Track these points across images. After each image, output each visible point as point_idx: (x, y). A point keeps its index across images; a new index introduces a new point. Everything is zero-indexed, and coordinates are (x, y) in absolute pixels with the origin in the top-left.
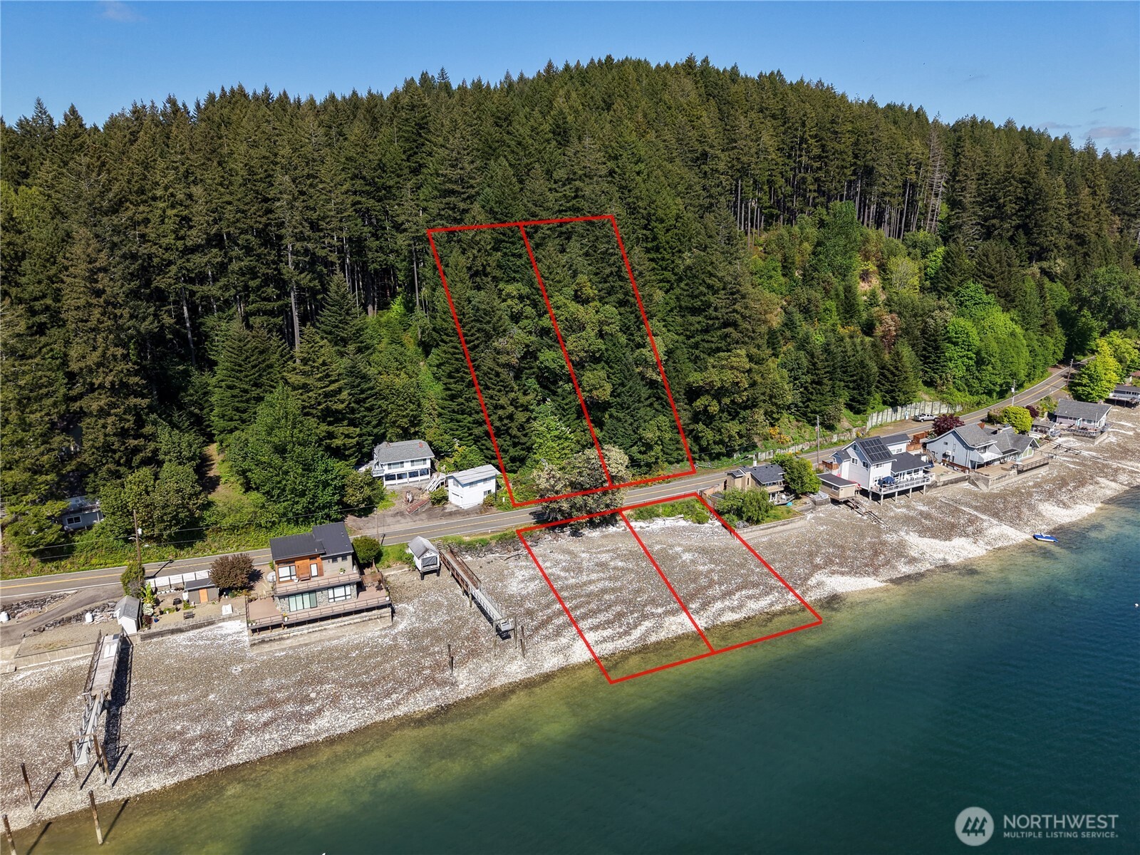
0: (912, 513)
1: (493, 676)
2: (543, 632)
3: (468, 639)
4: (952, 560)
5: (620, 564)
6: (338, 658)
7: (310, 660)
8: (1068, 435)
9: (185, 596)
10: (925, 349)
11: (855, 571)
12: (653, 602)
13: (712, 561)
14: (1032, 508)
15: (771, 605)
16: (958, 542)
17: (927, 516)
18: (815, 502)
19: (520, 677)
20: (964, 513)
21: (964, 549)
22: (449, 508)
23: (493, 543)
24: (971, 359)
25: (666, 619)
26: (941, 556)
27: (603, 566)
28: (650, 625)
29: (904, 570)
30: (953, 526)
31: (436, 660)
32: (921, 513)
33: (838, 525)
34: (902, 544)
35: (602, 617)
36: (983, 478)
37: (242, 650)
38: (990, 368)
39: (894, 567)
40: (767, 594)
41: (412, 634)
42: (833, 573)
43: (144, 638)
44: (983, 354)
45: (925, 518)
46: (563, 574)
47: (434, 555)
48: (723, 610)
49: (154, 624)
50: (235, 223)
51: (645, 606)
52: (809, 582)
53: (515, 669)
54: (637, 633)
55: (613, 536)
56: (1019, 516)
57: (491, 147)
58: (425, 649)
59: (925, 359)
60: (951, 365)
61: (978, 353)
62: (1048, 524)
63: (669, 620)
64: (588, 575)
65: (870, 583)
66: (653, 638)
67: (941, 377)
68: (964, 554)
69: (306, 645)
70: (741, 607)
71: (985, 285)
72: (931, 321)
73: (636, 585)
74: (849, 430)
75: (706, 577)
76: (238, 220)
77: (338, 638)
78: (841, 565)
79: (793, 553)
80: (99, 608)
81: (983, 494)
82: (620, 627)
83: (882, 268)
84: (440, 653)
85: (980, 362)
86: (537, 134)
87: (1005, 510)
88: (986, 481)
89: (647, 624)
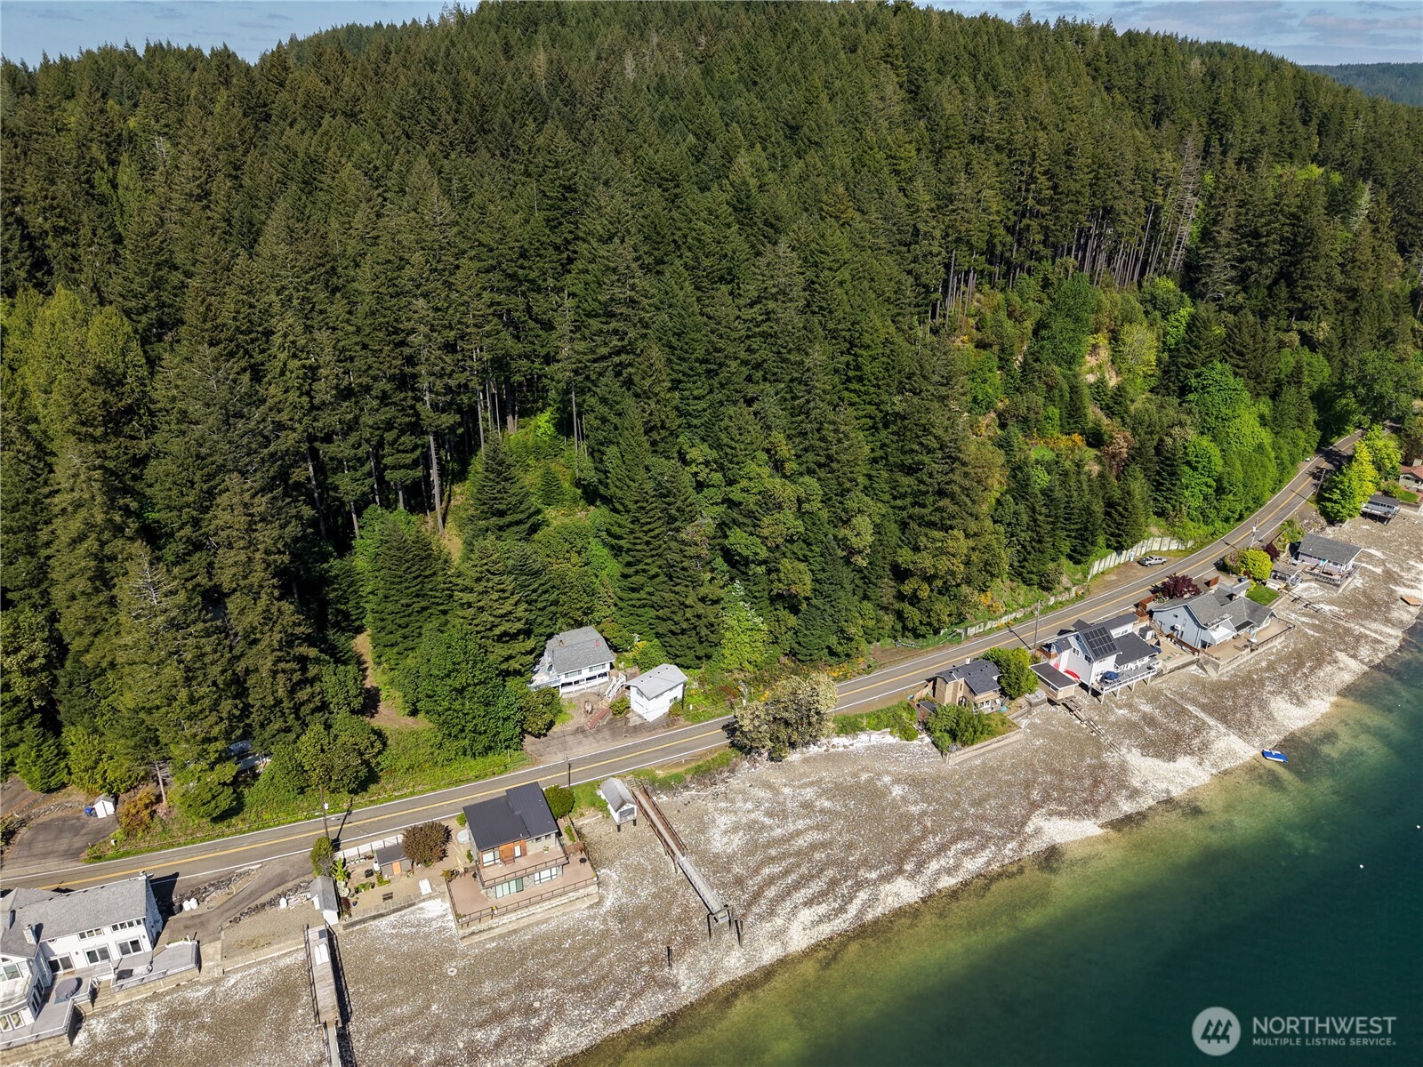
0: (1135, 717)
1: (713, 973)
2: (755, 910)
3: (681, 921)
4: (1176, 792)
5: (827, 804)
6: (552, 951)
7: (523, 954)
8: (1310, 580)
9: (376, 867)
10: (1159, 473)
11: (1075, 812)
12: (865, 863)
13: (925, 798)
14: (1263, 706)
15: (988, 863)
16: (1184, 762)
17: (1150, 721)
18: (1030, 704)
19: (740, 973)
20: (1190, 715)
21: (1189, 775)
22: (634, 721)
23: (688, 777)
24: (1210, 487)
25: (881, 888)
26: (1164, 786)
27: (807, 805)
28: (866, 897)
29: (1125, 808)
30: (1178, 737)
31: (652, 952)
32: (1145, 716)
33: (1054, 737)
34: (1123, 767)
35: (816, 886)
36: (1213, 662)
37: (450, 940)
38: (1231, 497)
39: (1114, 804)
40: (983, 847)
41: (621, 915)
42: (1051, 815)
43: (346, 927)
44: (1225, 484)
45: (1149, 725)
46: (767, 821)
47: (631, 806)
48: (938, 873)
49: (353, 909)
50: (366, 371)
51: (857, 869)
52: (1027, 829)
53: (735, 963)
54: (853, 909)
55: (815, 759)
56: (1248, 722)
57: (659, 234)
58: (639, 936)
59: (1158, 487)
60: (1187, 493)
61: (1219, 480)
62: (1279, 733)
63: (886, 888)
64: (794, 822)
65: (1089, 828)
66: (869, 916)
67: (1174, 506)
68: (1190, 783)
69: (515, 931)
70: (957, 867)
71: (1233, 365)
72: (1169, 441)
73: (846, 837)
74: (1068, 589)
75: (919, 823)
76: (370, 367)
77: (546, 921)
78: (1059, 801)
79: (1010, 784)
80: (290, 890)
81: (1211, 683)
82: (835, 901)
83: (1115, 338)
84: (655, 941)
85: (1220, 490)
86: (717, 217)
87: (1234, 709)
88: (1216, 667)
89: (863, 895)
